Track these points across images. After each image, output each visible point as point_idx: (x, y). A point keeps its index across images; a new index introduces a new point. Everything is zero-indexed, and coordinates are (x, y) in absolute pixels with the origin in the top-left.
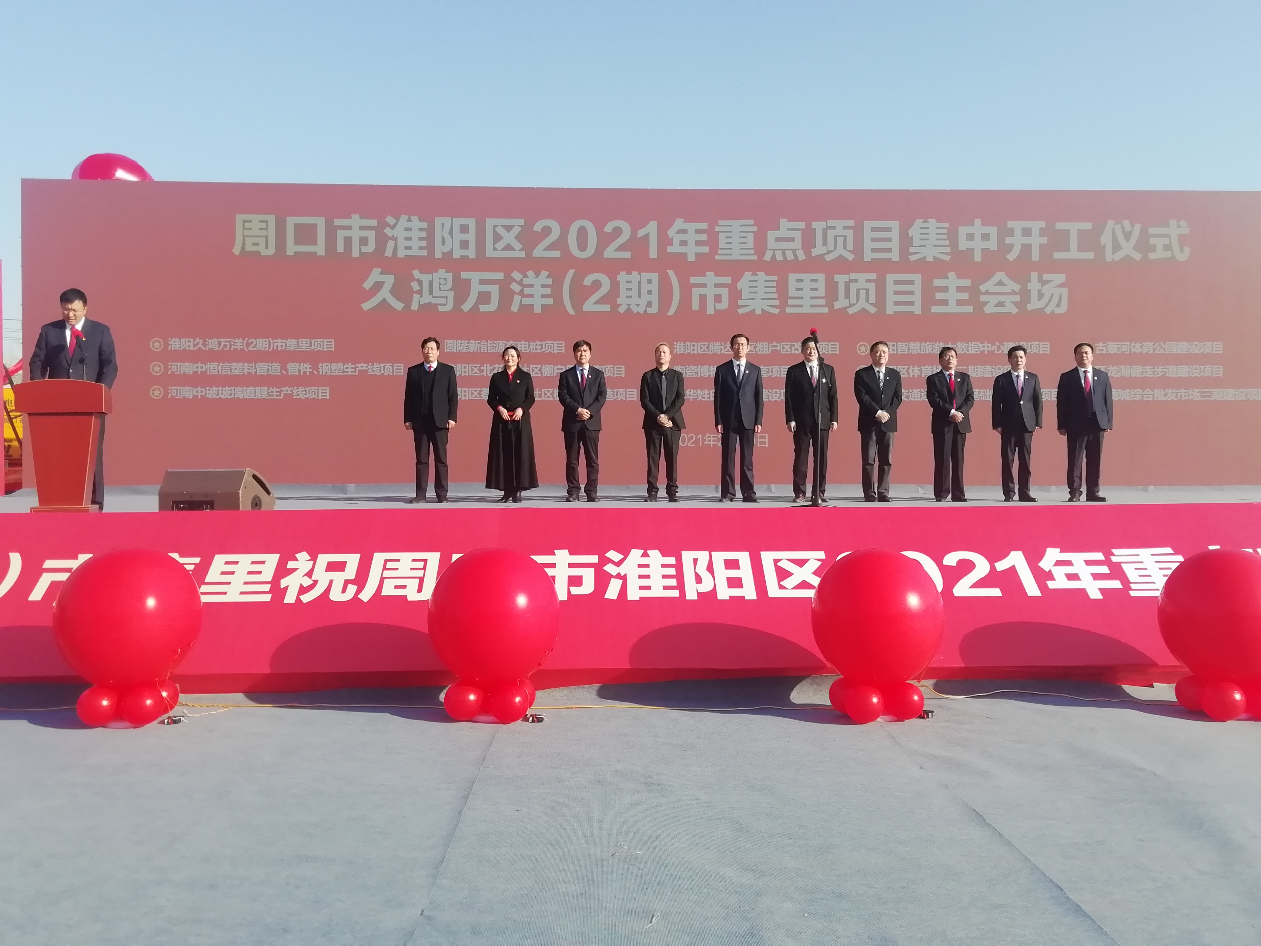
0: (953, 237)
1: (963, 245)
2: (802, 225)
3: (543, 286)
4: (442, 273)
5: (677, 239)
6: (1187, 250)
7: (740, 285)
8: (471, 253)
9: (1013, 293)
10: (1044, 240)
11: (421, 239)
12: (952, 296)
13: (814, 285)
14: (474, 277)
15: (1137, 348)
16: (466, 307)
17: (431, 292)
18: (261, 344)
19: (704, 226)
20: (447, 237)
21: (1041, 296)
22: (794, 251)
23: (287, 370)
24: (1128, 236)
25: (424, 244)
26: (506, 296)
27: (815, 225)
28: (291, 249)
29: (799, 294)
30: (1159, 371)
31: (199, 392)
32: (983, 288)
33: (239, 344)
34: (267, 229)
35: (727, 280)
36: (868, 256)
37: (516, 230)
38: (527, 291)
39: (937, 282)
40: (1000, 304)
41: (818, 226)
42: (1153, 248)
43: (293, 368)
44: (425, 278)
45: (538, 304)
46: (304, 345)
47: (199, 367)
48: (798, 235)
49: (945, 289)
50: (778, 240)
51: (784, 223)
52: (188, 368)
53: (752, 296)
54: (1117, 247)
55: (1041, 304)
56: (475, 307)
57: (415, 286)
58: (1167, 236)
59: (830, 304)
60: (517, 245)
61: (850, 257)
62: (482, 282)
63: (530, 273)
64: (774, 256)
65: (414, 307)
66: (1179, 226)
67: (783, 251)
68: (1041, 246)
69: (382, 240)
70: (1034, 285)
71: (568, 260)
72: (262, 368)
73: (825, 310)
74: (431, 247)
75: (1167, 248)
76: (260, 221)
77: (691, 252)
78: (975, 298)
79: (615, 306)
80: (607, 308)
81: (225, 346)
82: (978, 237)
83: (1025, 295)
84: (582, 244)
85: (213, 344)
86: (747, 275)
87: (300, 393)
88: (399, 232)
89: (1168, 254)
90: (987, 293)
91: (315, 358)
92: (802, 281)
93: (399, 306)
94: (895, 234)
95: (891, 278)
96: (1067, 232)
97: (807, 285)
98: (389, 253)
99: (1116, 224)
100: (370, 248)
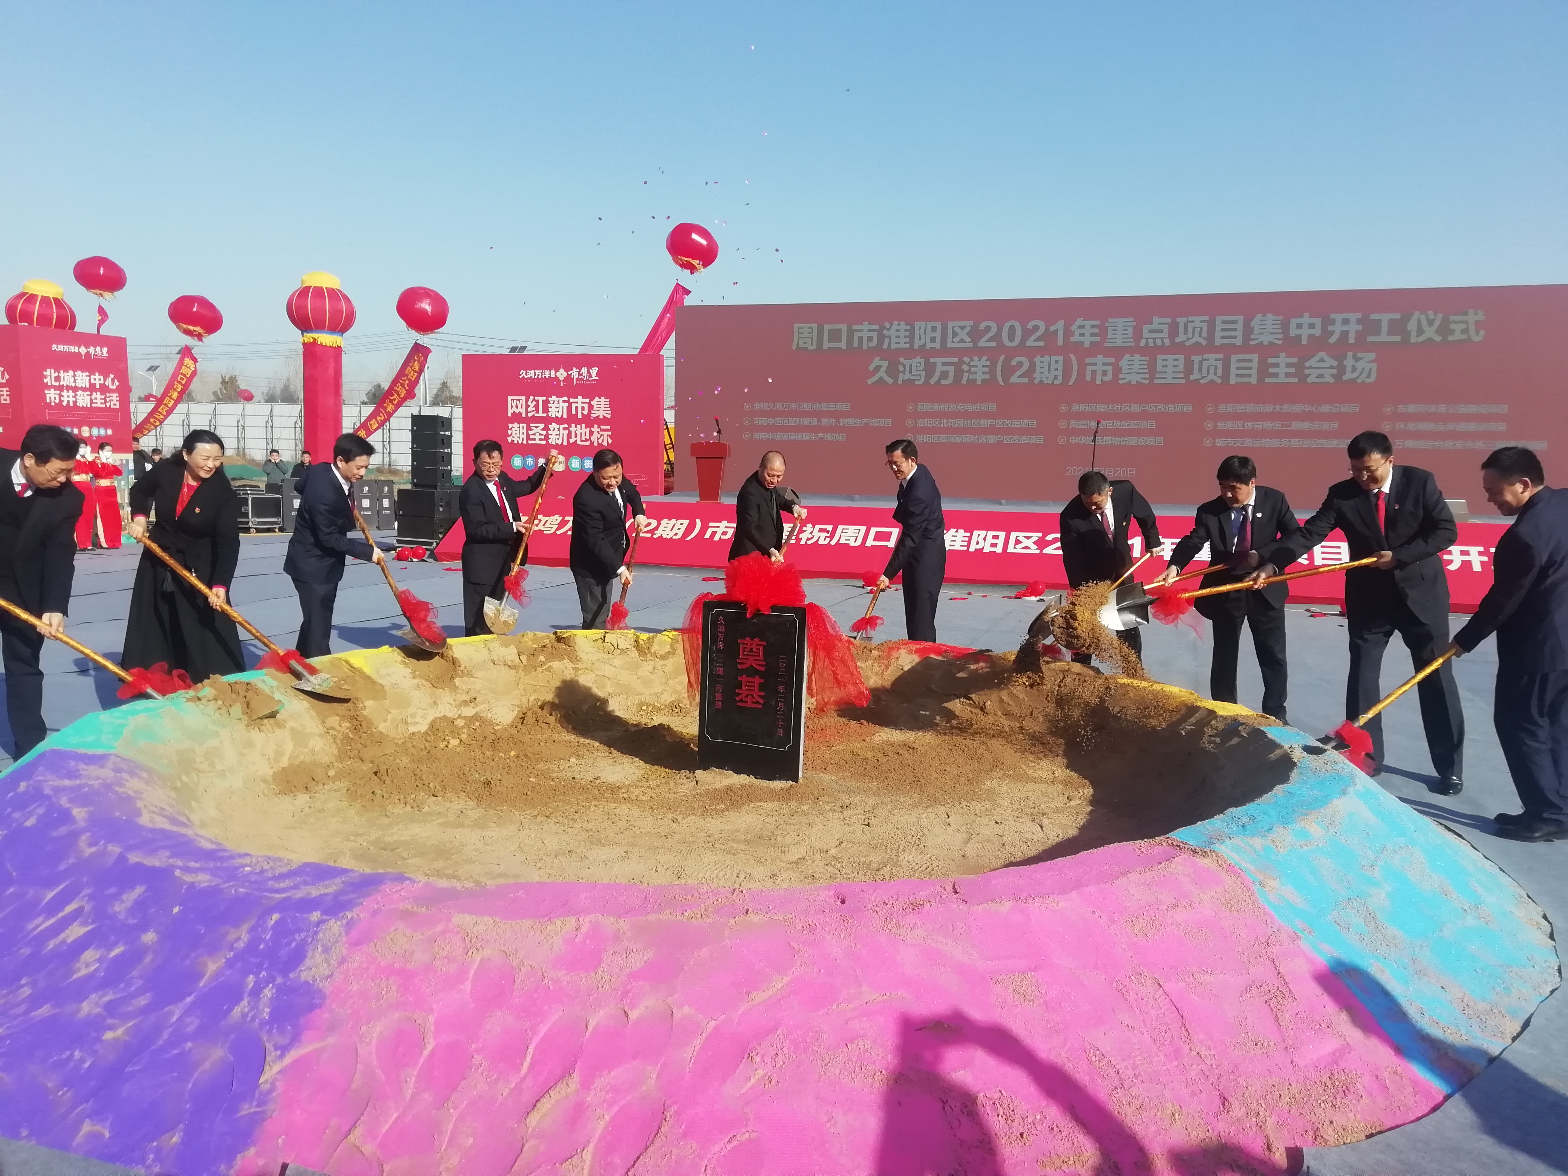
0: (1285, 327)
1: (1293, 332)
2: (1169, 320)
3: (983, 366)
4: (918, 359)
5: (1077, 332)
6: (1482, 332)
7: (1121, 363)
8: (937, 345)
9: (1331, 367)
10: (1360, 328)
11: (906, 337)
12: (1282, 370)
13: (1176, 363)
14: (938, 361)
15: (1432, 409)
16: (933, 381)
17: (910, 372)
18: (807, 406)
19: (1097, 322)
20: (923, 336)
21: (1354, 369)
22: (1162, 339)
23: (821, 423)
24: (1431, 323)
25: (908, 340)
26: (959, 374)
27: (1178, 320)
28: (826, 345)
29: (1164, 369)
30: (1451, 426)
31: (770, 436)
32: (1307, 364)
33: (794, 406)
34: (812, 333)
35: (1112, 360)
36: (1218, 342)
37: (968, 329)
38: (973, 369)
39: (1271, 360)
40: (1321, 376)
41: (1181, 321)
42: (1452, 332)
43: (825, 422)
44: (907, 363)
45: (979, 378)
46: (832, 407)
47: (771, 421)
48: (1166, 328)
49: (1276, 365)
50: (1150, 331)
51: (1156, 320)
52: (764, 421)
53: (1129, 371)
54: (1420, 331)
55: (1354, 375)
56: (939, 381)
57: (901, 368)
58: (1466, 322)
59: (1186, 377)
60: (968, 339)
61: (1204, 343)
62: (944, 364)
63: (976, 358)
64: (1147, 343)
65: (900, 382)
66: (1476, 314)
67: (1154, 339)
68: (1357, 332)
69: (881, 338)
70: (1349, 362)
71: (1001, 347)
72: (806, 421)
73: (1183, 381)
74: (912, 342)
75: (1465, 331)
76: (809, 328)
77: (1087, 341)
78: (1300, 371)
79: (1032, 380)
80: (1026, 380)
81: (786, 407)
82: (1305, 326)
83: (1341, 369)
84: (1011, 338)
85: (779, 406)
86: (1127, 357)
87: (829, 437)
88: (892, 332)
89: (1464, 337)
90: (1310, 368)
91: (837, 415)
92: (1166, 360)
93: (890, 381)
94: (1240, 326)
95: (1234, 358)
96: (1380, 321)
97: (1170, 363)
98: (885, 346)
99: (1421, 314)
100: (874, 343)
